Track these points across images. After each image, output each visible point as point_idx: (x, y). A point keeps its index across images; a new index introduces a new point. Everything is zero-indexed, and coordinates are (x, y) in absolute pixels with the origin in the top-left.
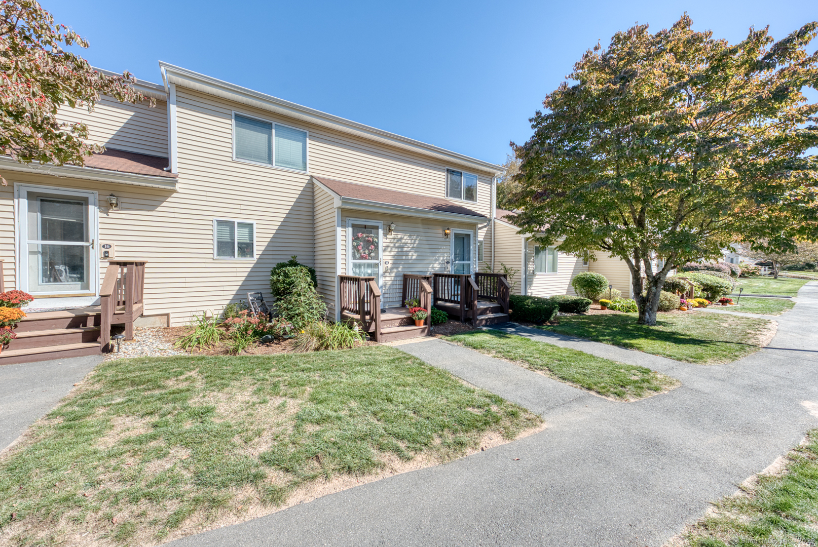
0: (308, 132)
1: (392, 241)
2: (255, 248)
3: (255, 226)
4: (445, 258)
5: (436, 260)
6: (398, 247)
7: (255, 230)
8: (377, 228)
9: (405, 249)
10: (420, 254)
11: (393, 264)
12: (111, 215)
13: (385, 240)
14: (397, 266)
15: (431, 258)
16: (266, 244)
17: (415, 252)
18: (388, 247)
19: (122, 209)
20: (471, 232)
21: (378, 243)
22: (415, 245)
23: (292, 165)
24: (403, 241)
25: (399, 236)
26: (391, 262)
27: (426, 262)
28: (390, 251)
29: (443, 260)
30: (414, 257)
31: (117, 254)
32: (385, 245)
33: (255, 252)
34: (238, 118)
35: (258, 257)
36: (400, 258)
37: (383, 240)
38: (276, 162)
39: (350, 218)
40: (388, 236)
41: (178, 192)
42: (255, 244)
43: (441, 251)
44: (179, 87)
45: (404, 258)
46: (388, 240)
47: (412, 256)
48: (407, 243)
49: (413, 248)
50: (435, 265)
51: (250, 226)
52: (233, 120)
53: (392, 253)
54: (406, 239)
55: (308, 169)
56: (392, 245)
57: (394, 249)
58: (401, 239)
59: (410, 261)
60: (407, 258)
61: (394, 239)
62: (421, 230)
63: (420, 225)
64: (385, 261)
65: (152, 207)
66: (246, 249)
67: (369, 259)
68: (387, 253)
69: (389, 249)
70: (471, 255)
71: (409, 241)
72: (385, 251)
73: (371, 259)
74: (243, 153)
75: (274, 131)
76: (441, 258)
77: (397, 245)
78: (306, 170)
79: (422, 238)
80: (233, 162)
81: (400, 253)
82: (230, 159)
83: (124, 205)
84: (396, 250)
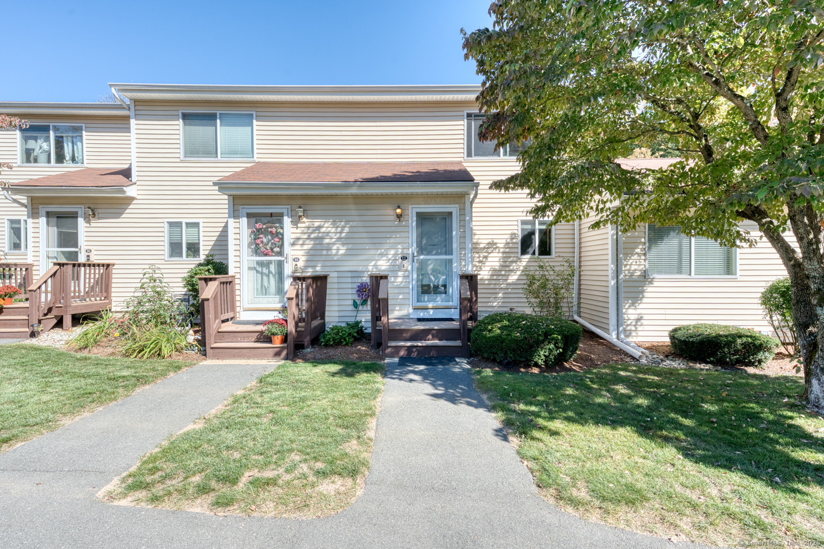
0: (254, 113)
1: (306, 230)
2: (201, 248)
3: (201, 225)
4: (400, 251)
5: (382, 255)
6: (315, 239)
7: (201, 229)
8: (282, 215)
9: (327, 241)
10: (350, 246)
11: (307, 261)
12: (92, 225)
13: (295, 230)
14: (313, 264)
15: (373, 252)
16: (212, 243)
17: (343, 244)
18: (298, 239)
19: (99, 218)
20: (454, 208)
21: (282, 235)
22: (343, 235)
23: (240, 154)
24: (323, 230)
25: (316, 224)
26: (303, 259)
27: (362, 257)
28: (303, 244)
29: (395, 254)
30: (341, 252)
31: (96, 257)
32: (294, 236)
33: (202, 252)
34: (185, 117)
35: (204, 257)
36: (318, 253)
37: (289, 230)
38: (221, 154)
39: (245, 207)
40: (299, 225)
41: (136, 199)
42: (201, 243)
43: (392, 241)
44: (137, 102)
45: (325, 252)
46: (299, 230)
47: (338, 249)
48: (329, 232)
49: (339, 238)
50: (380, 263)
51: (196, 225)
52: (181, 120)
53: (306, 247)
54: (327, 226)
55: (256, 155)
56: (306, 236)
57: (308, 242)
58: (319, 227)
59: (335, 258)
60: (330, 253)
61: (308, 228)
62: (354, 212)
63: (352, 206)
64: (294, 257)
65: (118, 215)
66: (193, 249)
67: (272, 256)
68: (298, 247)
69: (301, 242)
70: (455, 246)
71: (333, 230)
72: (293, 244)
73: (274, 256)
74: (193, 151)
75: (218, 121)
76: (392, 252)
77: (313, 236)
78: (253, 157)
79: (354, 224)
80: (182, 162)
81: (318, 247)
82: (178, 160)
83: (100, 215)
84: (312, 242)
